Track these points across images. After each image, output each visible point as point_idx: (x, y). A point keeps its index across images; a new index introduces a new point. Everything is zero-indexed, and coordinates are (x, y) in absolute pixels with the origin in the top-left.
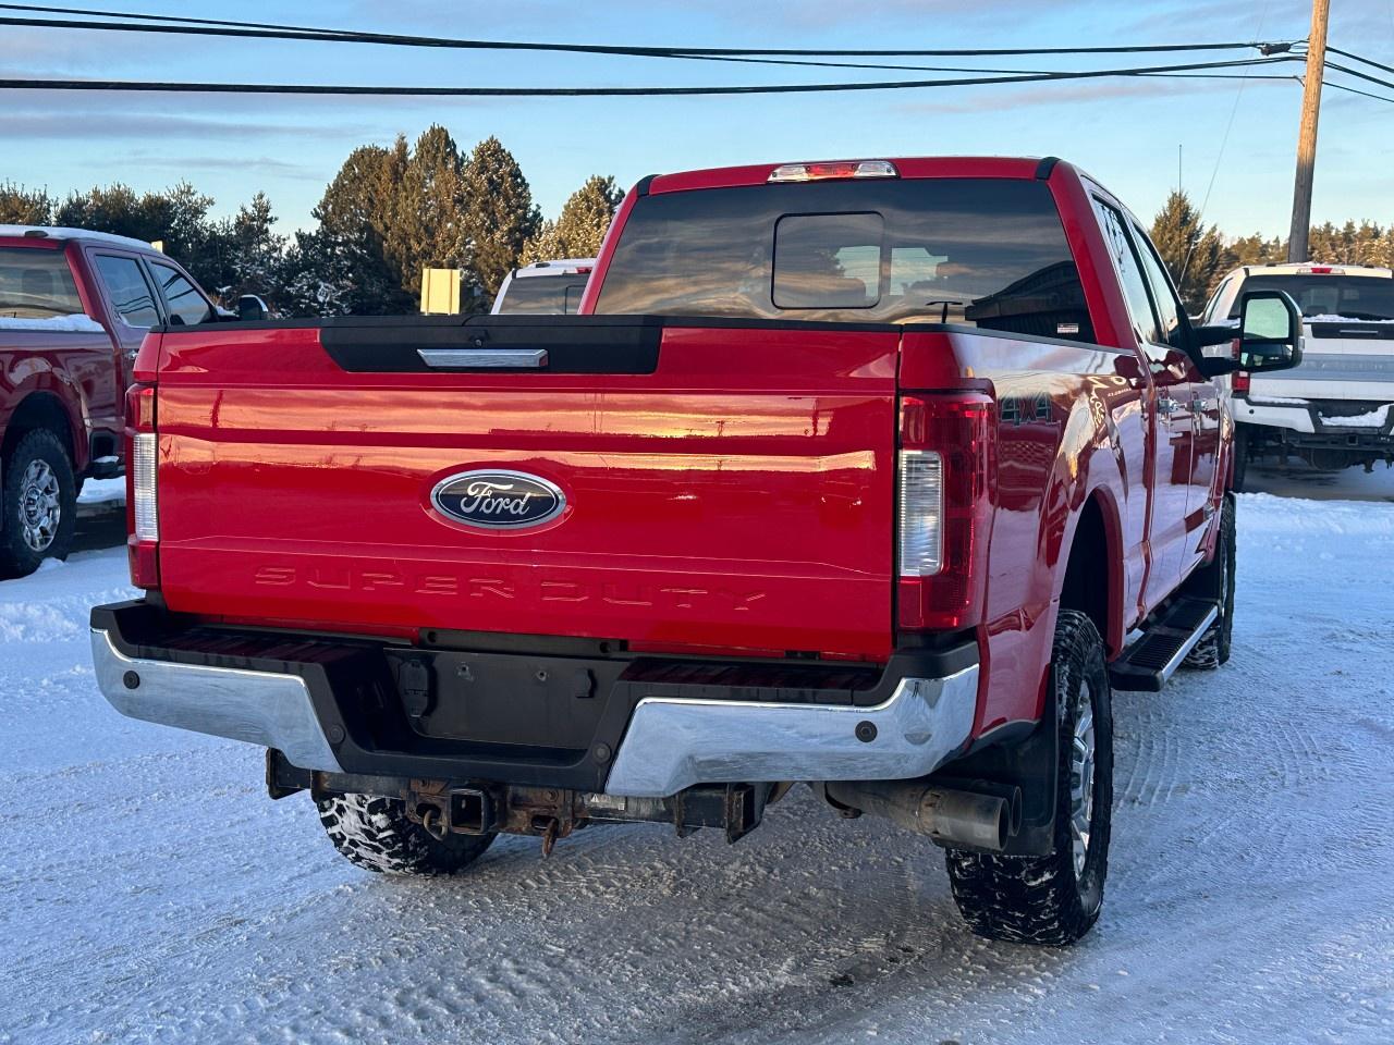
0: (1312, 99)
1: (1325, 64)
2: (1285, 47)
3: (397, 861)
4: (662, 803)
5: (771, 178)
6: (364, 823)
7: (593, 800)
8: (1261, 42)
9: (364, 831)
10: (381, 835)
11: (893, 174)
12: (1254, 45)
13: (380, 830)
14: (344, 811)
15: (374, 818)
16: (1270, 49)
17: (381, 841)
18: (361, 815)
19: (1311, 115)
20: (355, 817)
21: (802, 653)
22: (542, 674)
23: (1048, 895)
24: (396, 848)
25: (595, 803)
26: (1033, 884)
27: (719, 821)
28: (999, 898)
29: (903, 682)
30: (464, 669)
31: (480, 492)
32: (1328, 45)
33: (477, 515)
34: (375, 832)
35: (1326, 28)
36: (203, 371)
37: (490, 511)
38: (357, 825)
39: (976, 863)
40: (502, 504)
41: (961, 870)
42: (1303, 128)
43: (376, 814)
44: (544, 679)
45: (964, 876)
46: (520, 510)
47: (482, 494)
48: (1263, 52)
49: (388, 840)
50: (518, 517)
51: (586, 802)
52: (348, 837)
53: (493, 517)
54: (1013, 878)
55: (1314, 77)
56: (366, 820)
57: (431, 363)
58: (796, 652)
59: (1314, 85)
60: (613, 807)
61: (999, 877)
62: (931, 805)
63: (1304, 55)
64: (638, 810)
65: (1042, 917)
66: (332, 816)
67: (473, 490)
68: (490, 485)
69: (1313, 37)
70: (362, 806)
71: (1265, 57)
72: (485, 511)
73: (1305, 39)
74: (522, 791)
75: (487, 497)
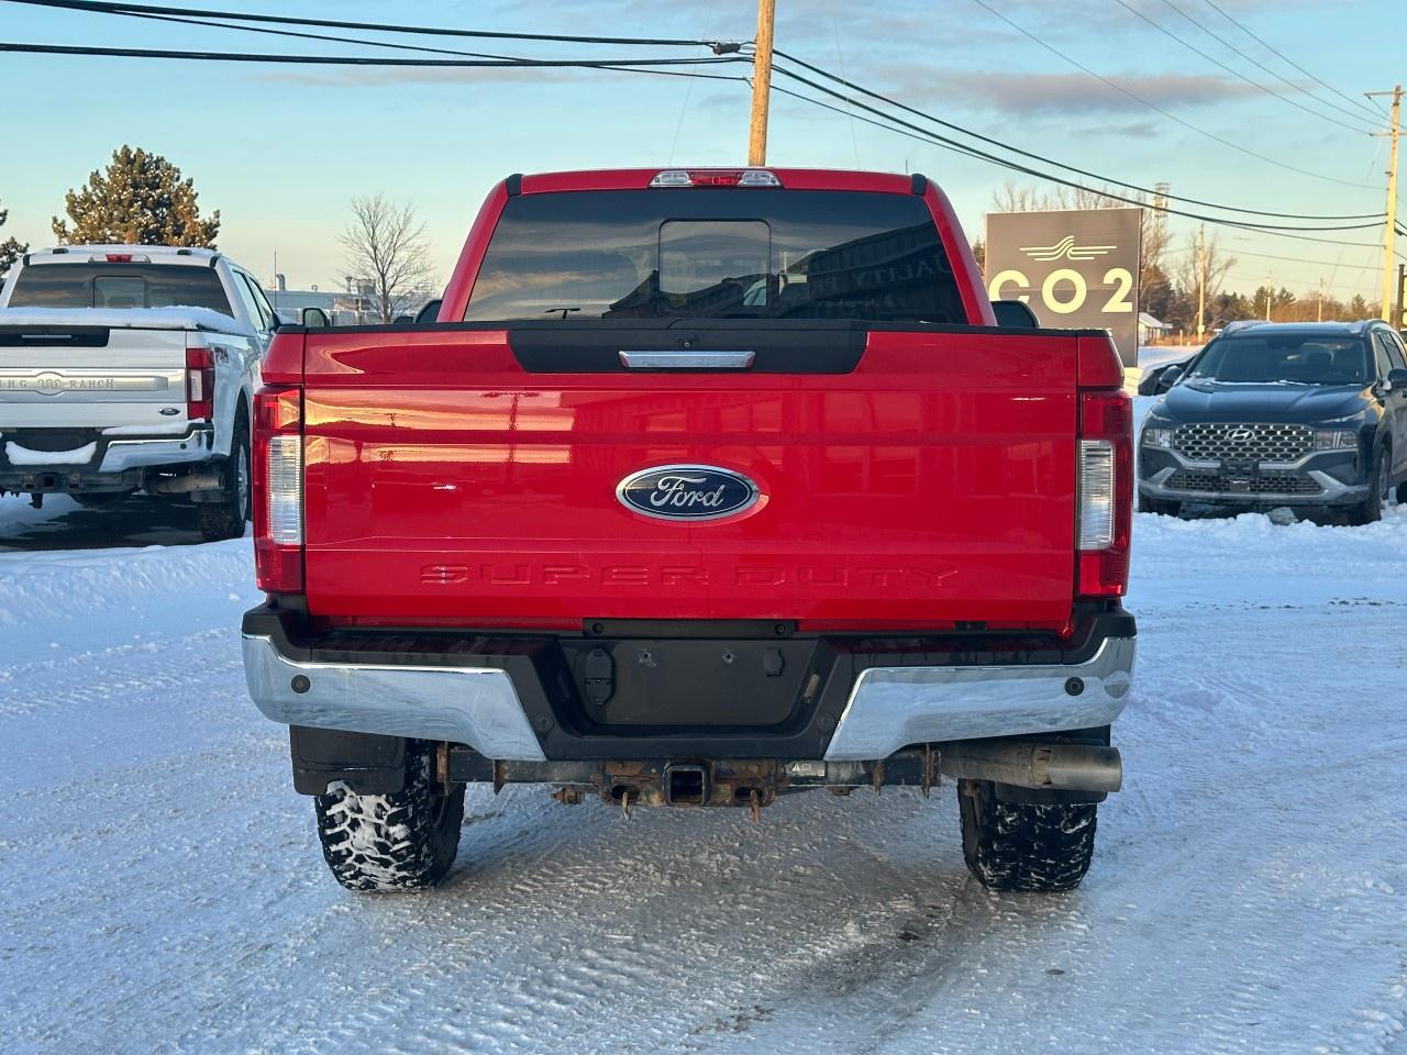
0: (761, 102)
1: (772, 67)
2: (735, 48)
3: (404, 873)
4: (861, 767)
5: (653, 183)
6: (379, 836)
7: (794, 769)
8: (713, 40)
9: (376, 844)
10: (396, 847)
11: (777, 183)
12: (707, 44)
13: (396, 841)
14: (359, 824)
15: (392, 830)
16: (722, 49)
17: (394, 854)
18: (378, 828)
19: (760, 119)
20: (372, 830)
21: (972, 623)
22: (729, 657)
23: (1081, 840)
24: (408, 860)
25: (796, 772)
26: (1070, 831)
27: (918, 779)
28: (1036, 848)
29: (1106, 640)
30: (646, 656)
31: (671, 487)
32: (775, 48)
33: (668, 508)
34: (389, 844)
35: (772, 30)
36: (359, 372)
37: (682, 504)
38: (372, 839)
39: (1019, 818)
40: (695, 497)
41: (1005, 826)
42: (753, 131)
43: (394, 825)
44: (730, 660)
45: (1007, 830)
46: (713, 503)
47: (674, 488)
48: (715, 51)
49: (404, 852)
50: (711, 508)
51: (788, 772)
52: (355, 853)
53: (685, 509)
54: (1053, 828)
55: (762, 79)
56: (383, 832)
57: (631, 364)
58: (964, 623)
59: (762, 89)
60: (813, 774)
61: (1039, 828)
62: (1042, 759)
63: (751, 56)
64: (839, 775)
65: (1072, 861)
66: (344, 831)
67: (664, 484)
68: (682, 479)
69: (760, 37)
70: (380, 817)
71: (717, 56)
72: (678, 504)
73: (752, 40)
74: (724, 765)
75: (680, 491)
